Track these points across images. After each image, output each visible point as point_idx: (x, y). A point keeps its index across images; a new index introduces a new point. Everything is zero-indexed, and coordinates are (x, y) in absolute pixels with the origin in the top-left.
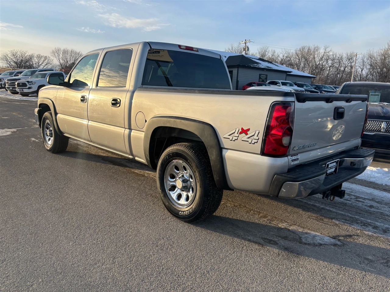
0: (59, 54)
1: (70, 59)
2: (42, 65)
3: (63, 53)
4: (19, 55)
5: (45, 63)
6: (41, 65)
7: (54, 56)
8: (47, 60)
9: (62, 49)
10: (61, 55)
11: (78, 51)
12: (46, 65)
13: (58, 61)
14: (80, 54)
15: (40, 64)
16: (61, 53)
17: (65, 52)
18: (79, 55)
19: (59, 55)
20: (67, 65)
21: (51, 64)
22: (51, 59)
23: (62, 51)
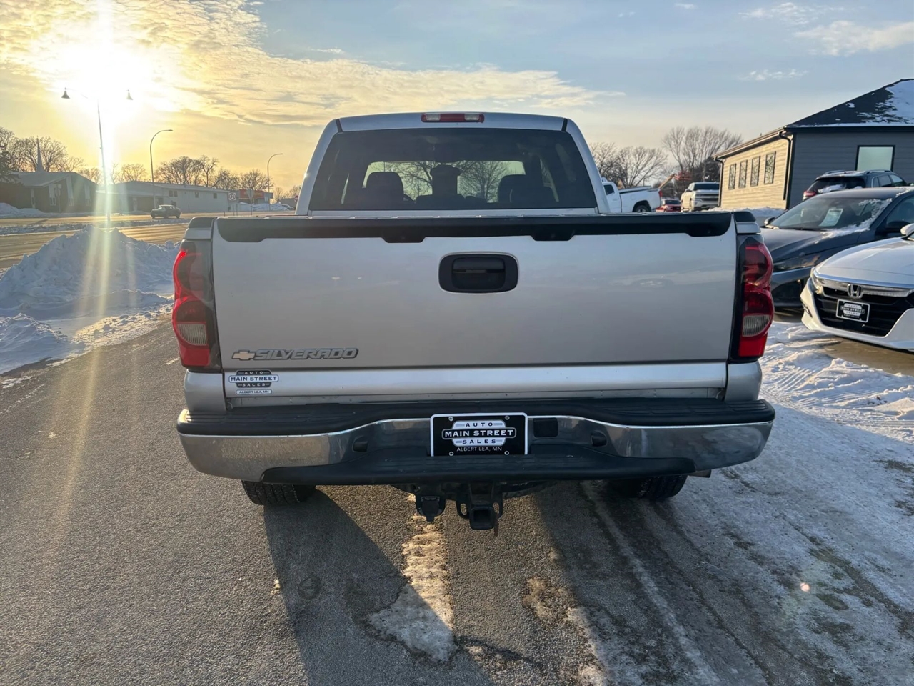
0: (679, 141)
1: (702, 151)
2: (645, 169)
3: (687, 139)
4: (598, 153)
5: (651, 166)
6: (641, 169)
7: (668, 146)
8: (655, 158)
9: (686, 130)
10: (683, 144)
11: (720, 130)
12: (652, 168)
13: (676, 157)
14: (725, 136)
15: (640, 167)
16: (684, 138)
17: (692, 135)
18: (723, 140)
19: (678, 144)
20: (695, 166)
21: (662, 166)
22: (664, 154)
23: (686, 135)
